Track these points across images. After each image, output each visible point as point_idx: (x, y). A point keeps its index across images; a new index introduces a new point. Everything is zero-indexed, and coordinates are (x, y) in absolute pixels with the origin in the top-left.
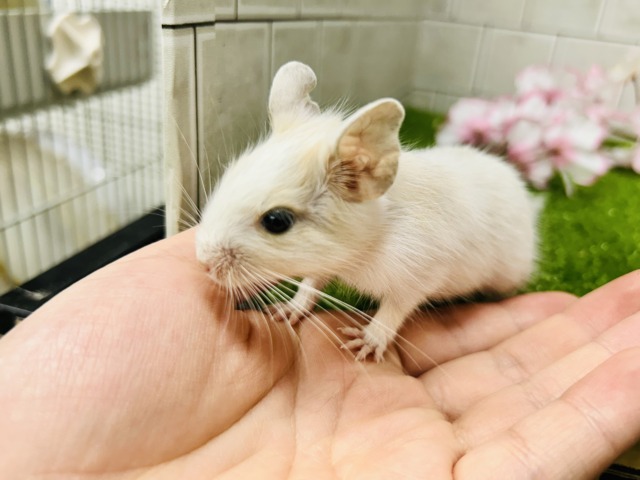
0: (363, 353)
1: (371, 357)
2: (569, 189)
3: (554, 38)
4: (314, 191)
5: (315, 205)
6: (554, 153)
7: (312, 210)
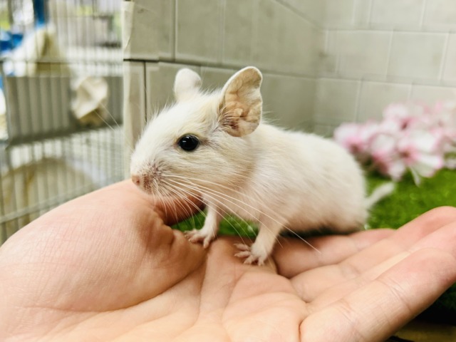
0: (250, 260)
1: (255, 263)
2: (417, 180)
3: (410, 86)
4: (210, 127)
5: (212, 136)
6: (405, 155)
7: (210, 138)
